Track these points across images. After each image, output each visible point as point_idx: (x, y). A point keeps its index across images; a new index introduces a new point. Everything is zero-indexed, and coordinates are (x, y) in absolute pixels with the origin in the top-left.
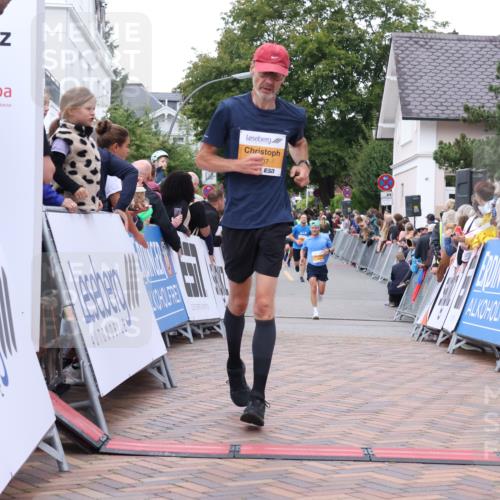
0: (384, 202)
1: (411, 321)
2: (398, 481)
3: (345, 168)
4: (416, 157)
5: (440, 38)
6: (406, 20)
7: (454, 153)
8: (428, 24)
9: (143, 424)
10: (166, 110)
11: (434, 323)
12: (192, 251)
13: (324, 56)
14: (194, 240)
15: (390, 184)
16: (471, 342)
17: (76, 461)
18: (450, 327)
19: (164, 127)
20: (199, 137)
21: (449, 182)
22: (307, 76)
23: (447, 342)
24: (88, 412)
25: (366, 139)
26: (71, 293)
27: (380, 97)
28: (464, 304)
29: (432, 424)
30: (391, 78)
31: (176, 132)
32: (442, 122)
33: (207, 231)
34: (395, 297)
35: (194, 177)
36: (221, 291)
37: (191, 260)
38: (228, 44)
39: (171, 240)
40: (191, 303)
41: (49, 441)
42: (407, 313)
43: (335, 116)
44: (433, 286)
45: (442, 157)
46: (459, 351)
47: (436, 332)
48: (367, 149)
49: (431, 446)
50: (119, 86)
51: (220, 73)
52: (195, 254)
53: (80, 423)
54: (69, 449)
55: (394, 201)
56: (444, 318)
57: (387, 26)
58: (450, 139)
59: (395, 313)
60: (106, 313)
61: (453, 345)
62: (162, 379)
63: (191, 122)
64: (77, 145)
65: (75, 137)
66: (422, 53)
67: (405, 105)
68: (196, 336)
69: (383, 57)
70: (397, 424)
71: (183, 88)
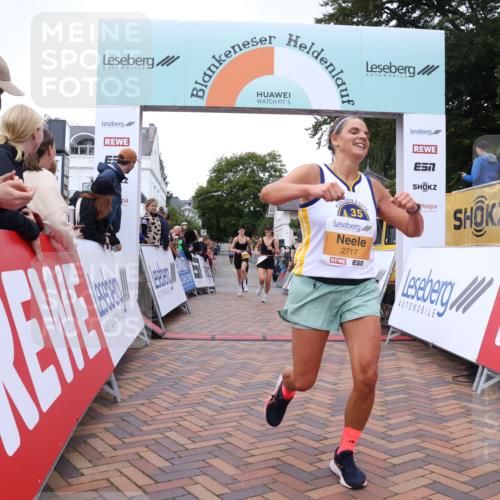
2: (275, 348)
3: (255, 228)
4: (281, 225)
6: (278, 174)
7: (296, 224)
9: (177, 328)
10: (187, 207)
12: (197, 261)
13: (246, 187)
14: (198, 256)
17: (152, 341)
19: (186, 213)
20: (200, 217)
22: (241, 194)
24: (157, 323)
25: (264, 218)
26: (150, 276)
31: (191, 215)
32: (292, 211)
33: (201, 252)
34: (275, 278)
35: (196, 232)
36: (208, 276)
38: (210, 182)
39: (189, 257)
40: (196, 280)
41: (142, 334)
43: (252, 208)
44: (289, 274)
45: (292, 225)
48: (264, 222)
49: (287, 334)
50: (169, 198)
51: (208, 193)
53: (154, 327)
54: (150, 337)
57: (270, 176)
58: (294, 218)
60: (163, 285)
62: (185, 310)
63: (196, 211)
64: (151, 220)
65: (150, 217)
68: (199, 294)
70: (276, 326)
71: (194, 197)
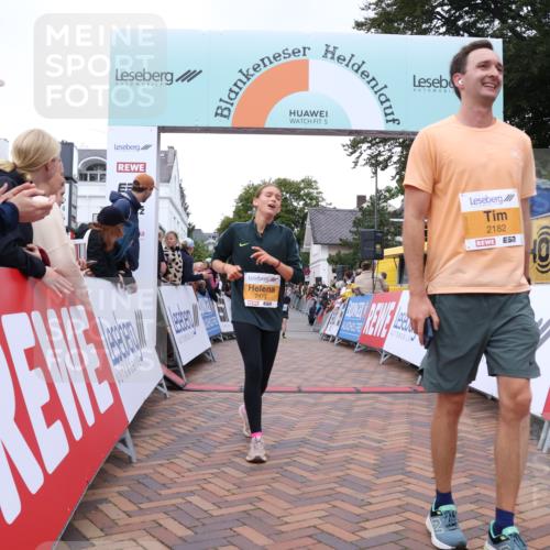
0: (306, 280)
1: (318, 331)
2: (312, 401)
4: (318, 261)
5: (330, 210)
6: (314, 202)
7: (336, 259)
8: (323, 204)
9: (201, 378)
10: (211, 240)
11: (328, 332)
15: (309, 272)
16: (344, 340)
17: (172, 393)
18: (335, 334)
19: (210, 247)
21: (334, 271)
23: (333, 341)
24: (177, 373)
26: (170, 320)
27: (304, 235)
28: (341, 324)
29: (327, 376)
30: (308, 227)
32: (330, 246)
34: (311, 321)
37: (221, 305)
38: (237, 212)
40: (222, 324)
41: (160, 385)
42: (317, 328)
44: (327, 316)
45: (331, 260)
46: (339, 344)
47: (329, 336)
49: (326, 385)
50: (191, 230)
52: (223, 303)
53: (174, 377)
54: (169, 388)
55: (311, 280)
56: (332, 330)
57: (305, 204)
58: (334, 253)
59: (311, 328)
60: (185, 329)
61: (336, 342)
62: (210, 358)
64: (171, 255)
65: (170, 252)
66: (321, 216)
67: (314, 238)
68: (225, 339)
69: (305, 217)
70: (312, 376)
71: (218, 230)
